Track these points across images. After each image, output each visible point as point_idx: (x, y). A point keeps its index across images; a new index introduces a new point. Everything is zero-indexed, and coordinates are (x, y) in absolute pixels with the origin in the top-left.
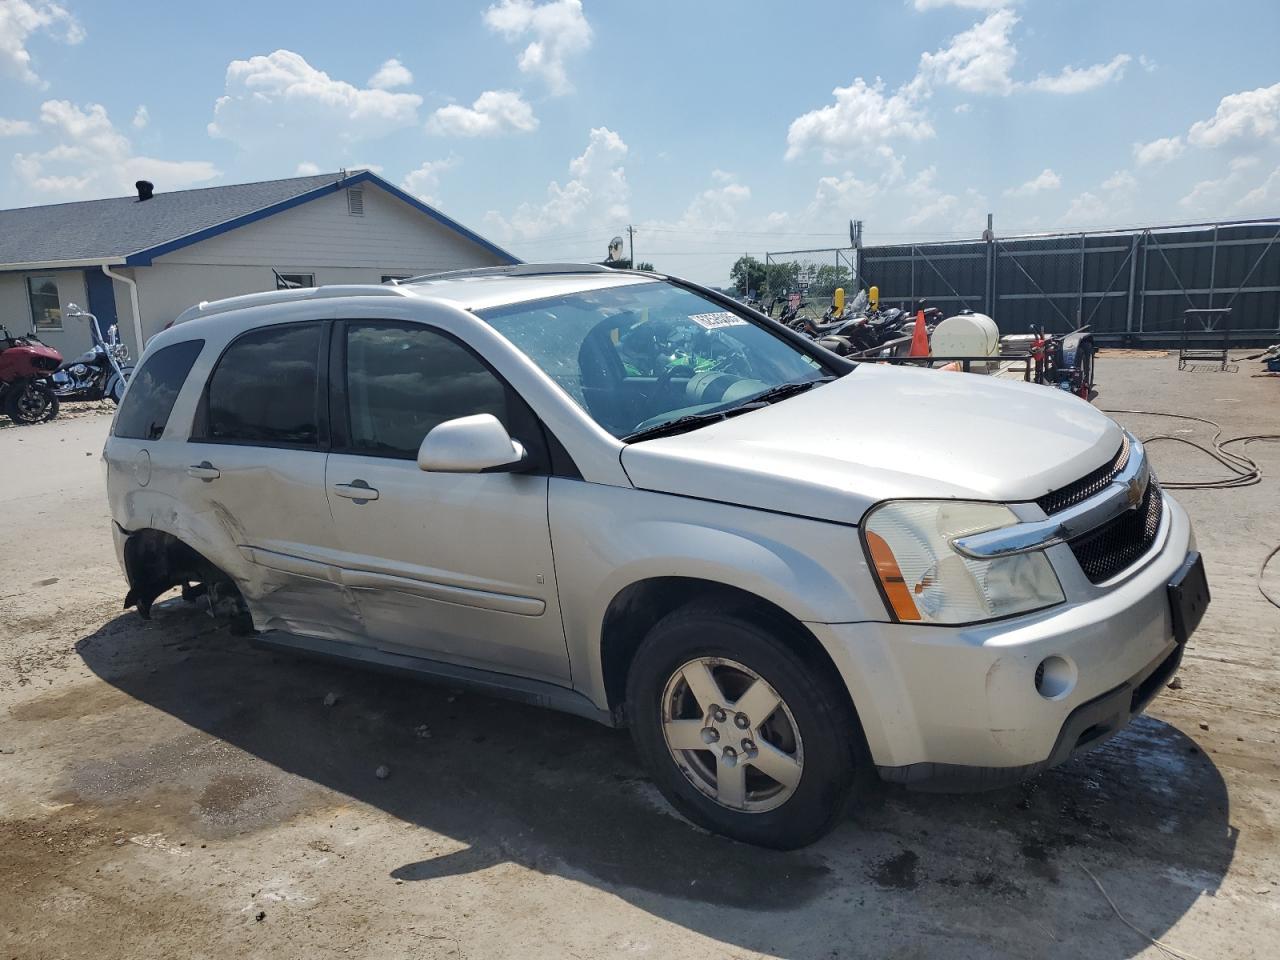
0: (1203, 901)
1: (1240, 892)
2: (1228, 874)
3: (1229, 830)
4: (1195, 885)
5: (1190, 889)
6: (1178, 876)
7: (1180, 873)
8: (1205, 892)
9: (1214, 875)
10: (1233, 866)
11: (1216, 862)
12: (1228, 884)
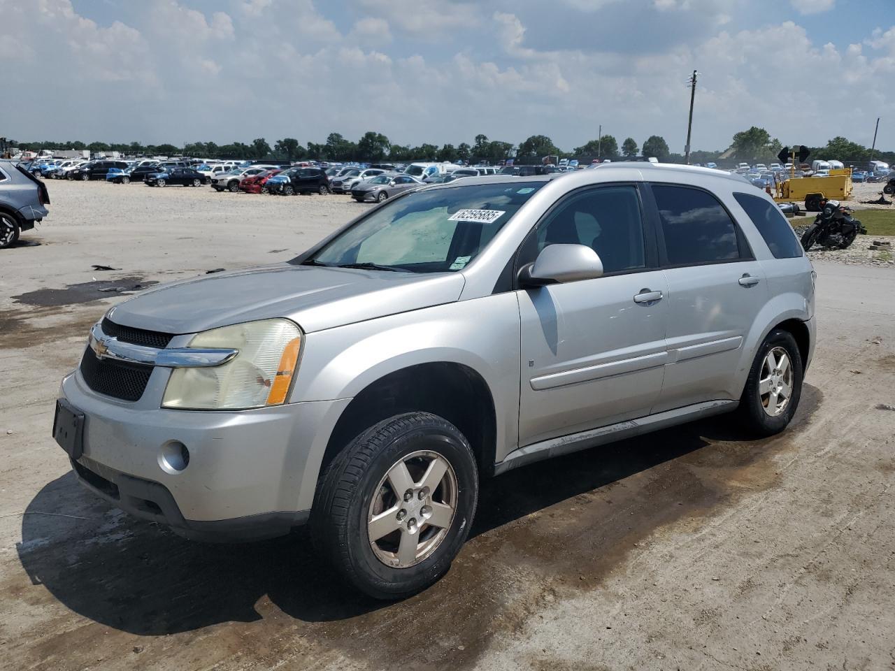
0: (19, 539)
1: (5, 553)
2: (18, 557)
3: (39, 580)
4: (29, 543)
5: (30, 540)
6: (39, 541)
7: (42, 543)
8: (22, 543)
9: (24, 552)
10: (19, 562)
11: (29, 558)
12: (14, 553)
